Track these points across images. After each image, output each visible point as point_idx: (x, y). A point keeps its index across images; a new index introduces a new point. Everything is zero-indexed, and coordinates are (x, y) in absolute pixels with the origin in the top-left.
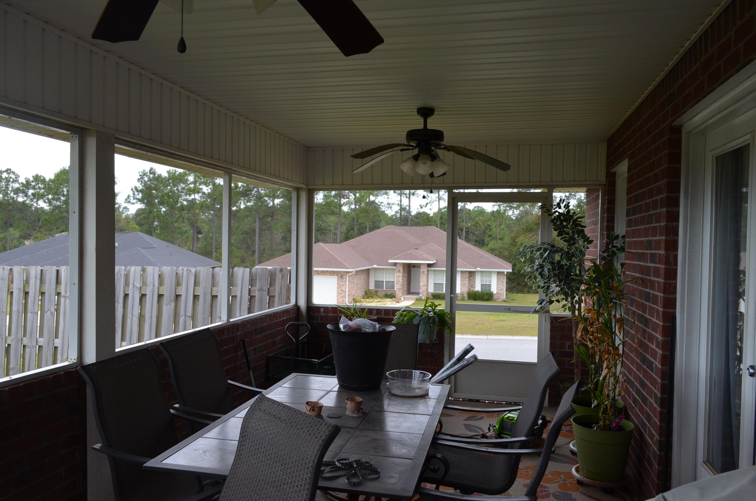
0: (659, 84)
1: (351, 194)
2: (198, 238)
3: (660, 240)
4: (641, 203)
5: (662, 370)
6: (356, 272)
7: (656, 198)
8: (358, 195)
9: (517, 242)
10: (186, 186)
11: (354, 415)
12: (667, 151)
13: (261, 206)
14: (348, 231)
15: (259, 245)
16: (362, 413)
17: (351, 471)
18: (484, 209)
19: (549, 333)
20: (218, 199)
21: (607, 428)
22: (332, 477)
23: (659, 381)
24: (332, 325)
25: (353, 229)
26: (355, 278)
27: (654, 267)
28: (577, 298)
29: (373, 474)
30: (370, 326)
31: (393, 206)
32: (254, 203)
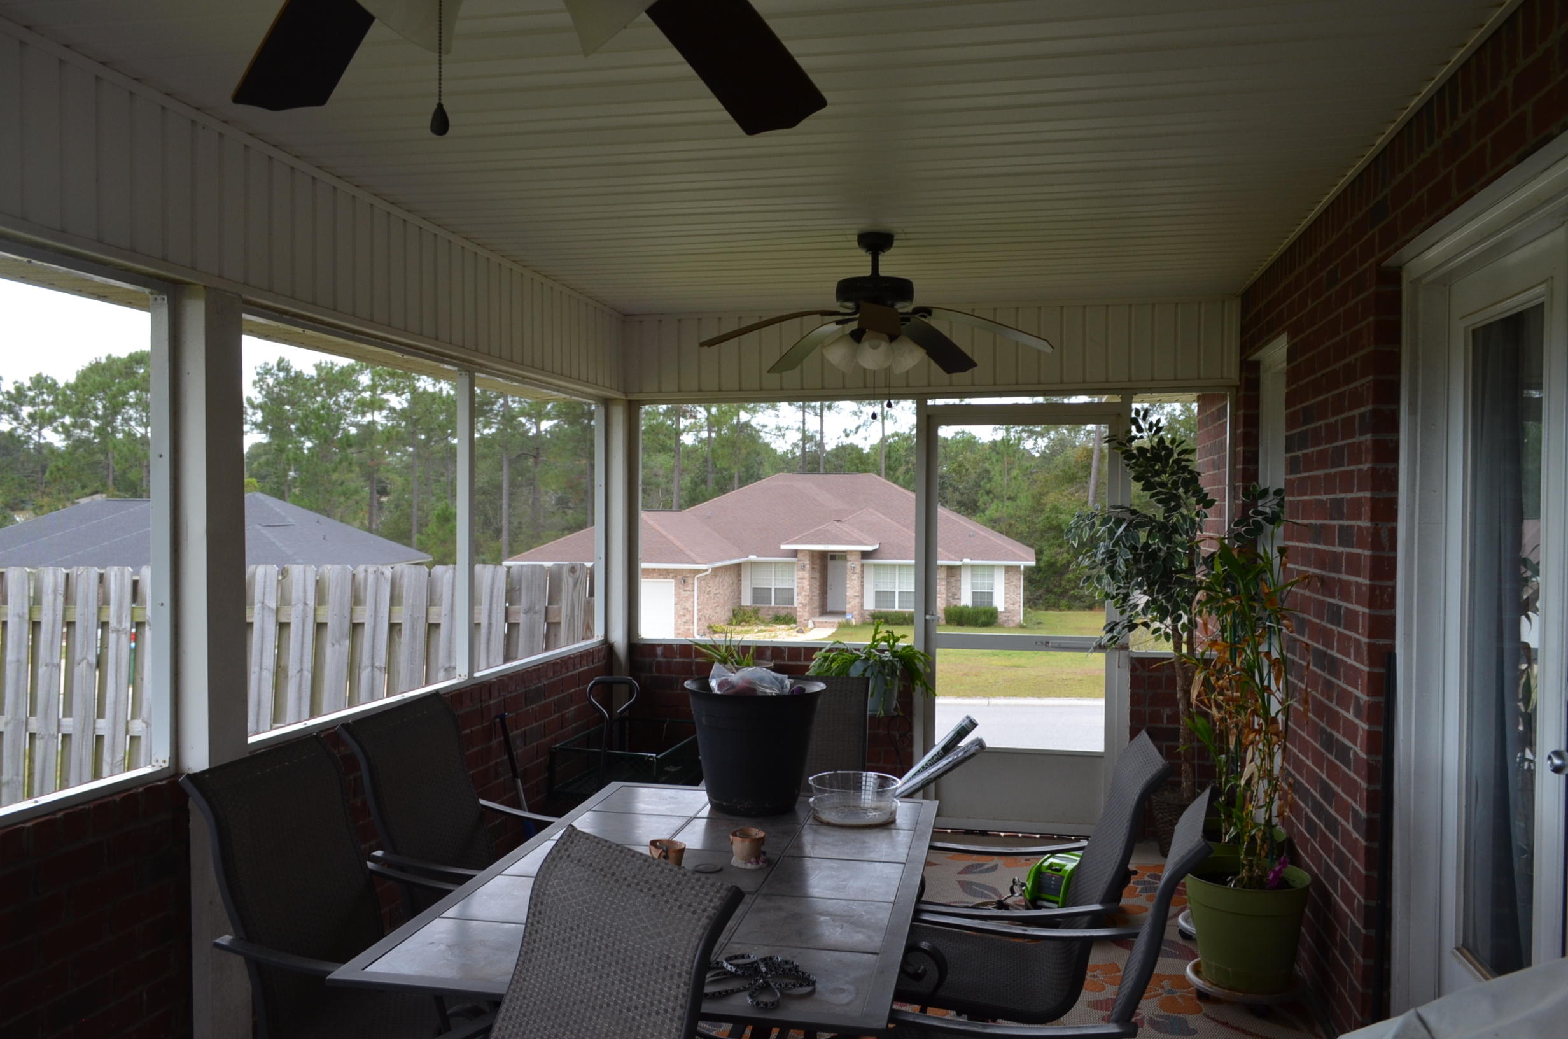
0: (1352, 184)
1: (701, 409)
2: (381, 503)
3: (1360, 499)
4: (1319, 423)
5: (1368, 764)
6: (715, 570)
7: (1351, 413)
8: (714, 410)
9: (1045, 505)
10: (355, 395)
11: (749, 866)
12: (1371, 319)
13: (514, 436)
14: (695, 484)
15: (510, 516)
16: (764, 862)
17: (756, 981)
18: (975, 438)
19: (1127, 692)
20: (422, 420)
21: (1256, 883)
22: (720, 993)
23: (1364, 785)
24: (695, 680)
25: (704, 481)
26: (711, 584)
27: (1349, 555)
28: (1185, 619)
29: (801, 986)
30: (772, 683)
31: (788, 433)
32: (498, 429)
